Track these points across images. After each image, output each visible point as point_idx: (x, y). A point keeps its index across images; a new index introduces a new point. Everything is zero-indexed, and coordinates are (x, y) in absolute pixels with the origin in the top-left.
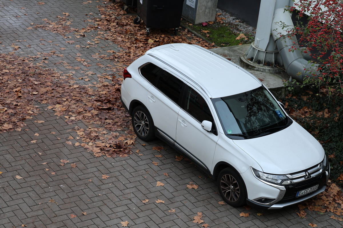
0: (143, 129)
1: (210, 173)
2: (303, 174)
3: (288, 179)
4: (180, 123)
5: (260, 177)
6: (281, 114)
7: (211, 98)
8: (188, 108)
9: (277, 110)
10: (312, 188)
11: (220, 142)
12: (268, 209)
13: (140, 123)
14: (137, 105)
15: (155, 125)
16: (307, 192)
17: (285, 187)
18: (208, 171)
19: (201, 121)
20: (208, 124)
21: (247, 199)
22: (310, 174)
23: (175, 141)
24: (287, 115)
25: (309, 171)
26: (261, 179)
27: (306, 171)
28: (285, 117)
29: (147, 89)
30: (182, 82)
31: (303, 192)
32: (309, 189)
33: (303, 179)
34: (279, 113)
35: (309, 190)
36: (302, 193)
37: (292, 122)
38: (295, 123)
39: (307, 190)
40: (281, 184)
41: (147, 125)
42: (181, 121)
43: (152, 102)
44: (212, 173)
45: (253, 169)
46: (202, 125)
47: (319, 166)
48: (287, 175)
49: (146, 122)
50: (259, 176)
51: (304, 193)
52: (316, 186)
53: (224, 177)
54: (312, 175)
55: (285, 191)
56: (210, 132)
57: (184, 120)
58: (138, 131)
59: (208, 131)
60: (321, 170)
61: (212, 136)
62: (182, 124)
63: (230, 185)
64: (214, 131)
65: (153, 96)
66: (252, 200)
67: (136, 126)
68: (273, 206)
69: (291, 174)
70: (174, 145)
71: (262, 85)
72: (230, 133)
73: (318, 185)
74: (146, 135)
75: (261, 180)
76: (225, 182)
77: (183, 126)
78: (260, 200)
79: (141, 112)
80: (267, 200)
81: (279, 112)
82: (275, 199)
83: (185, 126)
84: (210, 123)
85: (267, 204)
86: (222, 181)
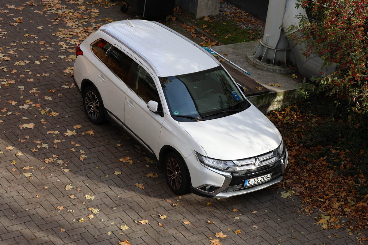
0: (94, 111)
1: (156, 158)
2: (253, 161)
3: (236, 165)
4: (128, 103)
5: (204, 162)
6: (238, 97)
7: (159, 77)
8: (137, 88)
9: (234, 92)
10: (263, 176)
11: (166, 124)
13: (92, 104)
14: (88, 85)
15: (105, 106)
16: (257, 181)
18: (154, 156)
19: (147, 101)
20: (154, 104)
21: (191, 187)
23: (124, 124)
24: (245, 98)
25: (261, 158)
26: (205, 165)
27: (256, 157)
28: (243, 100)
29: (98, 67)
30: (132, 60)
32: (260, 177)
34: (236, 96)
35: (260, 179)
36: (252, 182)
37: (249, 106)
38: (252, 107)
39: (257, 178)
40: (226, 171)
41: (97, 107)
42: (128, 102)
43: (101, 81)
44: (158, 158)
45: (197, 153)
46: (148, 106)
47: (272, 153)
48: (233, 161)
49: (96, 104)
50: (202, 162)
51: (254, 182)
52: (269, 175)
53: (169, 163)
54: (264, 163)
55: (231, 179)
56: (156, 113)
57: (132, 101)
58: (89, 112)
59: (154, 112)
61: (158, 117)
62: (130, 104)
63: (174, 172)
64: (160, 111)
65: (103, 75)
66: (195, 189)
67: (86, 107)
68: (220, 195)
70: (122, 128)
71: (220, 65)
73: (271, 174)
74: (96, 118)
76: (170, 168)
77: (130, 106)
78: (204, 187)
79: (92, 93)
80: (213, 188)
81: (236, 94)
82: (220, 187)
83: (132, 107)
84: (156, 103)
85: (211, 192)
86: (168, 168)
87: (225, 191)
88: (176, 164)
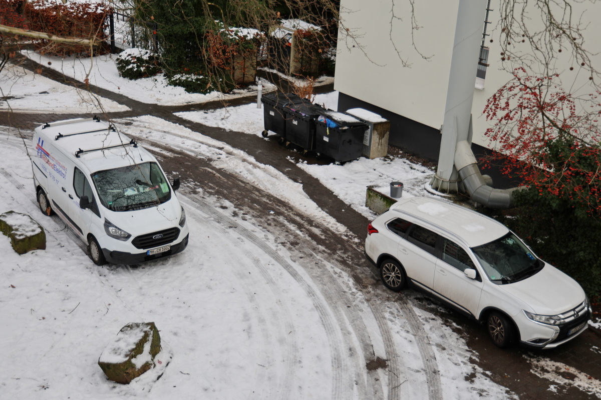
0: (393, 281)
1: (475, 318)
2: (572, 313)
3: (560, 319)
6: (532, 257)
7: (469, 247)
8: (445, 258)
11: (486, 288)
12: (543, 349)
14: (387, 258)
15: (409, 276)
16: (576, 330)
17: (560, 328)
18: (473, 316)
19: (462, 270)
20: (471, 272)
21: (520, 341)
22: (578, 312)
23: (432, 290)
24: (537, 257)
25: (577, 310)
26: (536, 321)
27: (574, 310)
28: (536, 259)
29: (398, 242)
31: (573, 330)
33: (573, 318)
37: (544, 264)
38: (546, 264)
40: (554, 324)
41: (398, 277)
42: (439, 271)
44: (477, 317)
45: (526, 312)
46: (464, 274)
47: (583, 304)
48: (559, 316)
50: (532, 318)
53: (491, 320)
54: (580, 314)
56: (475, 279)
57: (443, 269)
59: (472, 279)
60: (586, 308)
61: (477, 283)
62: (441, 273)
64: (478, 278)
65: (405, 249)
66: (525, 342)
67: (384, 276)
68: (548, 346)
69: (563, 314)
70: (431, 294)
71: (510, 231)
72: (493, 278)
75: (534, 321)
78: (535, 341)
80: (540, 340)
82: (550, 339)
83: (443, 275)
84: (474, 271)
85: (541, 344)
86: (490, 326)
87: (553, 342)
88: (498, 320)
